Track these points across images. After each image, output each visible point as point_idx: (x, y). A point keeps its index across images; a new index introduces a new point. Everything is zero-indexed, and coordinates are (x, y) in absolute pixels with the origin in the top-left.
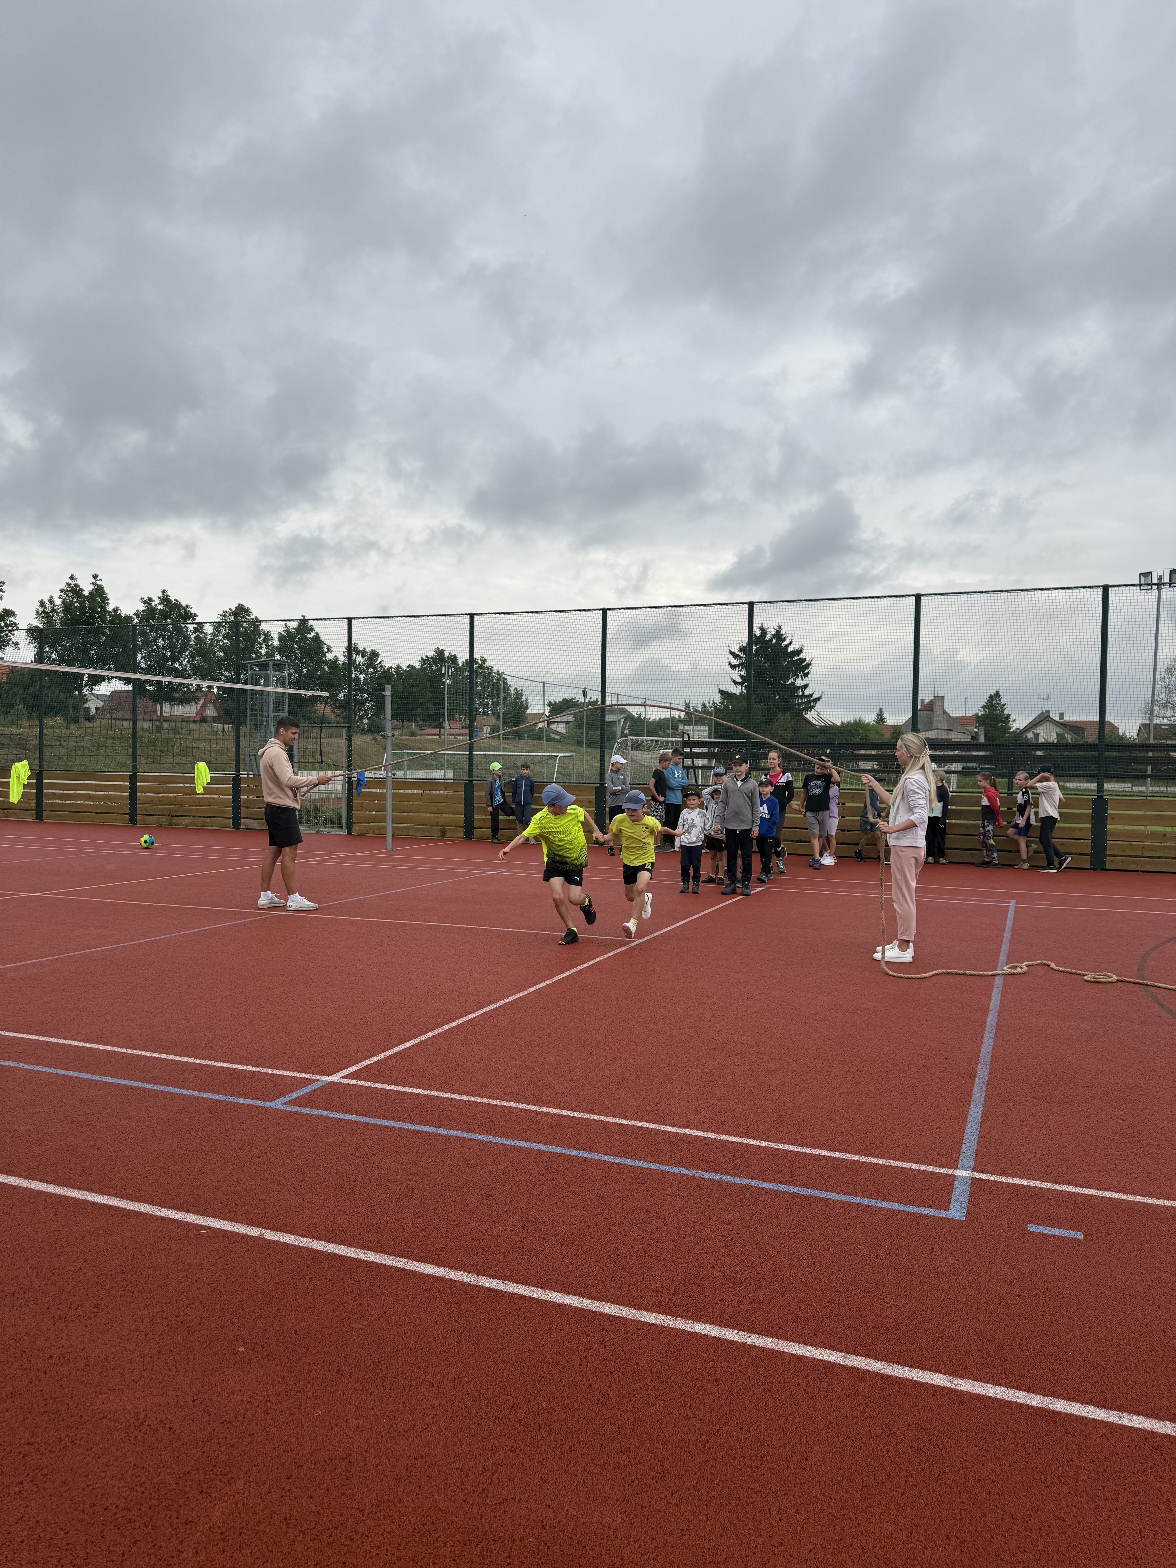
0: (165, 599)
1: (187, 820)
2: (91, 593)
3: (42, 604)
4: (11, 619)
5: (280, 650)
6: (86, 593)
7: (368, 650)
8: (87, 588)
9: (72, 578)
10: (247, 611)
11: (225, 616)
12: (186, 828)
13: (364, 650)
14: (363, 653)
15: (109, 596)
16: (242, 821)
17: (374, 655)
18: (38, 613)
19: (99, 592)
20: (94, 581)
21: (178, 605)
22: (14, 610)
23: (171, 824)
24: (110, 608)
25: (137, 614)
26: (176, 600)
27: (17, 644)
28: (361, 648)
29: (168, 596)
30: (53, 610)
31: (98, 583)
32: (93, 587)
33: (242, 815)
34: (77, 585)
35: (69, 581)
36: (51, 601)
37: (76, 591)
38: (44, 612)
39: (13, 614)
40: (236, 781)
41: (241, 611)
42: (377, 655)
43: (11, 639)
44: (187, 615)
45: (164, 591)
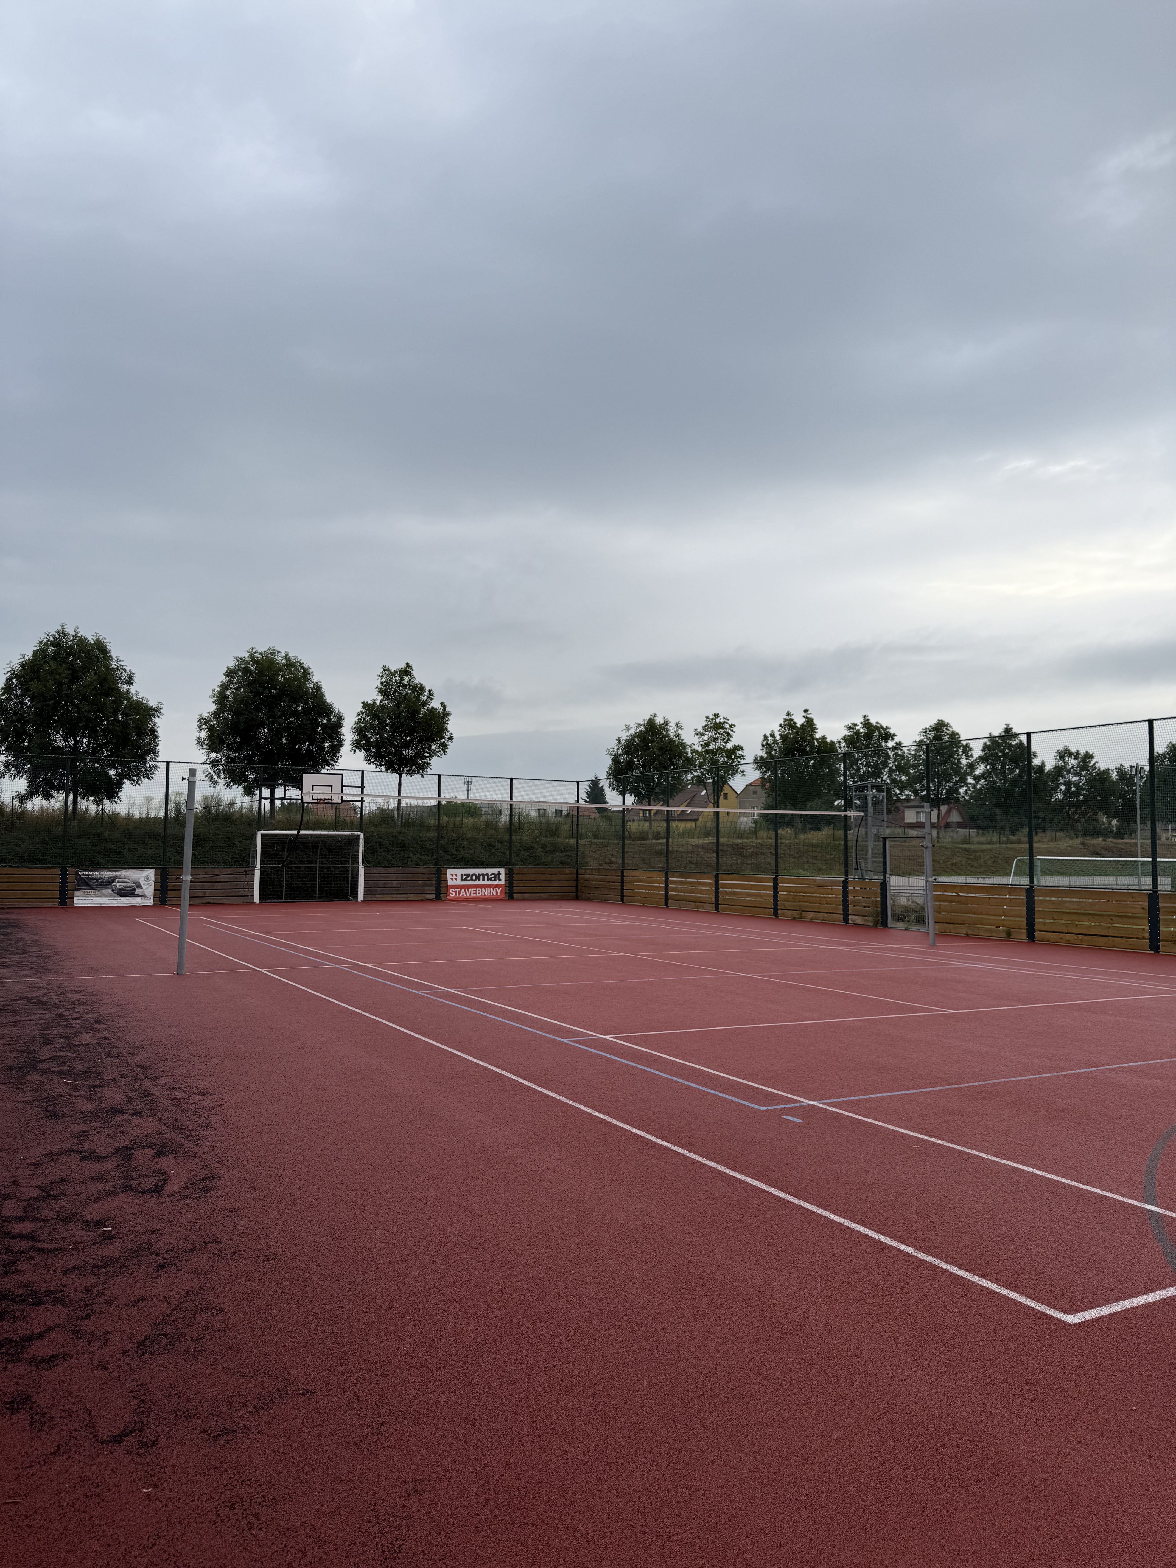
0: (867, 724)
1: (812, 915)
2: (802, 725)
3: (765, 737)
4: (740, 752)
5: (983, 759)
6: (799, 725)
7: (1082, 752)
8: (799, 721)
9: (788, 714)
10: (947, 725)
11: (925, 732)
12: (811, 921)
13: (1078, 753)
14: (1076, 756)
15: (817, 727)
16: (850, 917)
17: (1088, 756)
18: (763, 746)
19: (810, 724)
20: (805, 714)
21: (878, 728)
22: (741, 744)
23: (800, 918)
24: (817, 736)
25: (844, 738)
26: (877, 723)
27: (743, 772)
28: (1073, 750)
29: (868, 720)
30: (775, 741)
31: (808, 716)
32: (804, 720)
33: (850, 912)
34: (792, 720)
35: (786, 717)
36: (772, 735)
37: (790, 723)
38: (767, 744)
39: (741, 748)
40: (845, 883)
41: (940, 726)
42: (1091, 757)
43: (739, 768)
44: (887, 736)
45: (865, 717)
